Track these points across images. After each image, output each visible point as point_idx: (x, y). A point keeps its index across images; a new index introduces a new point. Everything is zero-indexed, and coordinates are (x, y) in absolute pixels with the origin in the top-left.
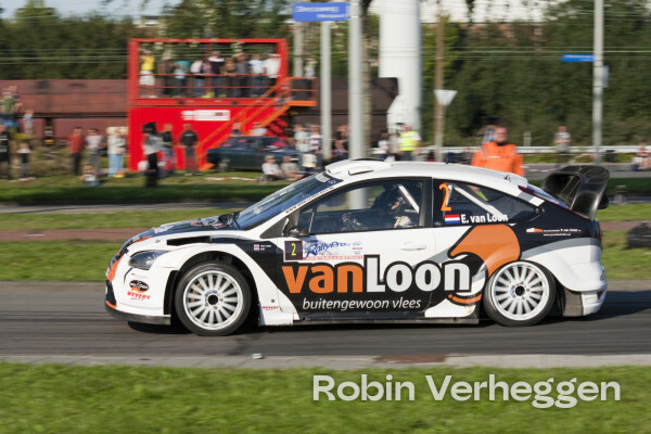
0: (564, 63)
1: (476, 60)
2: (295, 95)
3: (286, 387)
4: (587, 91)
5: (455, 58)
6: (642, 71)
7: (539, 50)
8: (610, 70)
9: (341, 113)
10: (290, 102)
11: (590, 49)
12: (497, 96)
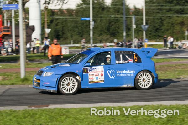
0: (82, 21)
1: (57, 20)
2: (4, 31)
3: (2, 115)
4: (88, 28)
5: (50, 19)
6: (104, 23)
7: (75, 17)
8: (95, 22)
9: (17, 36)
10: (3, 33)
11: (89, 16)
12: (63, 30)
